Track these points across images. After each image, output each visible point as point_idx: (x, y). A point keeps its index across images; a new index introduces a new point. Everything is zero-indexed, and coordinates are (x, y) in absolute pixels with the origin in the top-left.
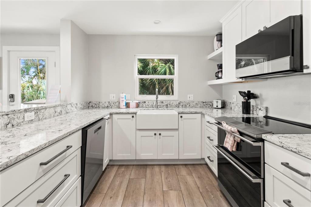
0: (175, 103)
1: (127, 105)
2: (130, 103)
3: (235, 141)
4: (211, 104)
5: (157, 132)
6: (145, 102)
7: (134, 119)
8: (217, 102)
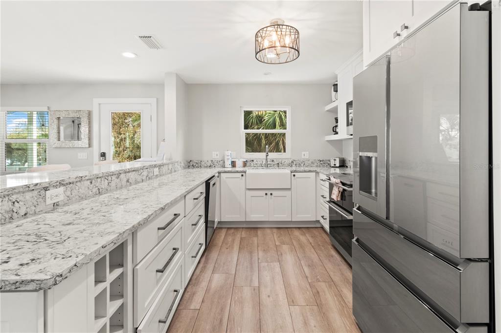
0: (288, 162)
1: (233, 164)
2: (235, 161)
3: (339, 191)
4: (329, 162)
5: (269, 192)
6: (253, 161)
7: (244, 177)
8: (335, 160)
